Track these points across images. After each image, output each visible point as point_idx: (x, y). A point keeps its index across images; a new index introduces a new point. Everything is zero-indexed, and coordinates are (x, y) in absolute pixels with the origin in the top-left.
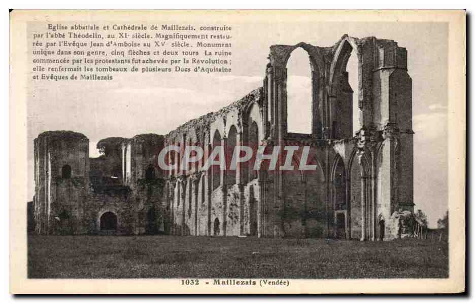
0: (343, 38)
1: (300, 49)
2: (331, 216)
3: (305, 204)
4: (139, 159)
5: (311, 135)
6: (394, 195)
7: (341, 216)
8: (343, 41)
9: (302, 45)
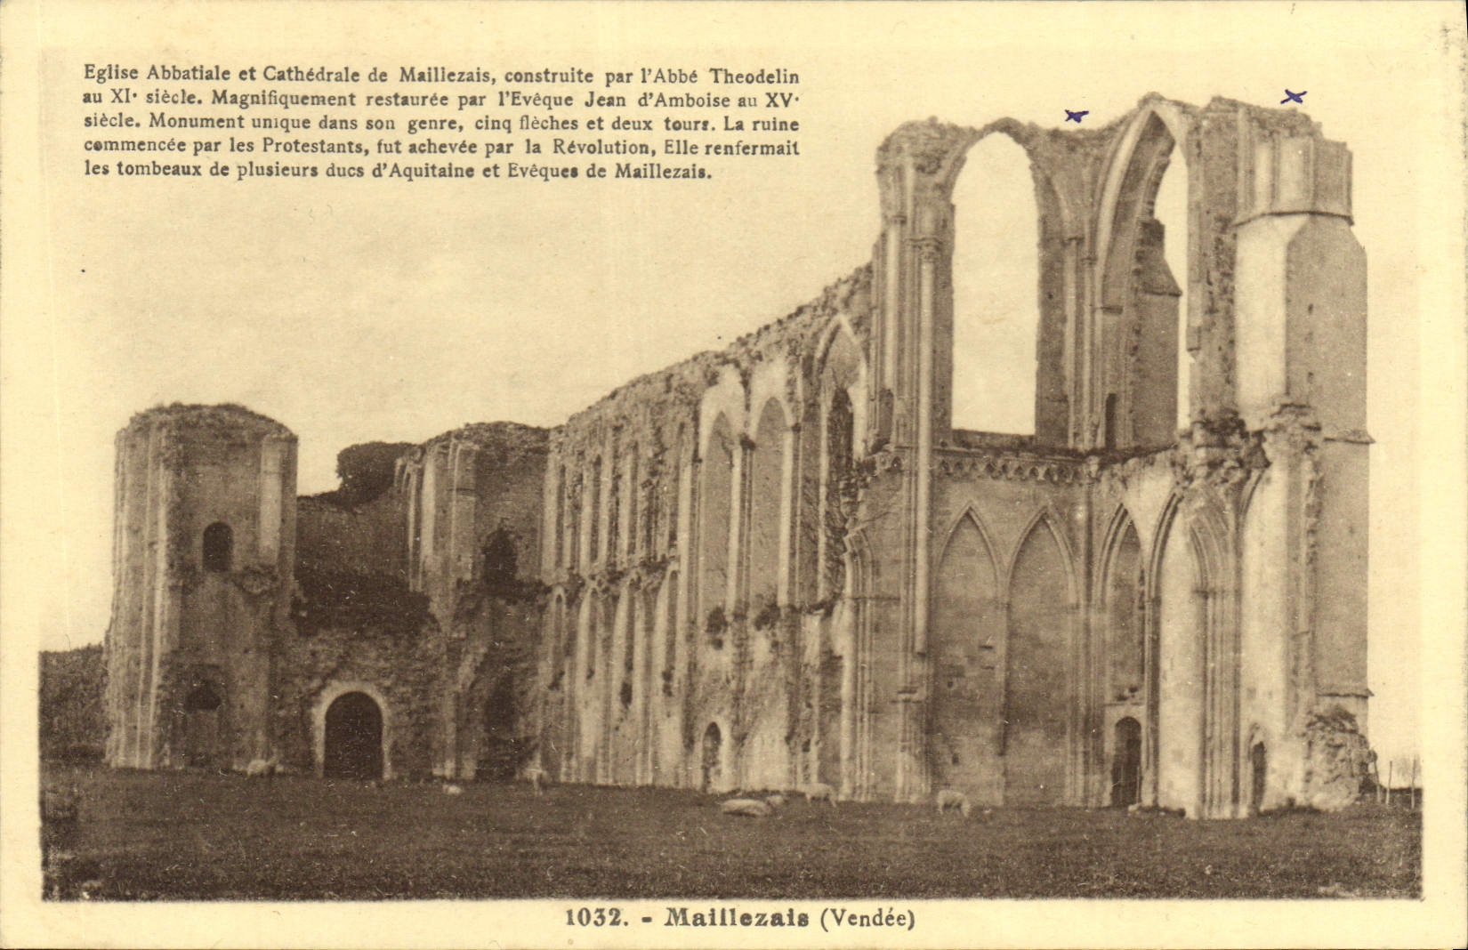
0: (1145, 101)
1: (1001, 140)
2: (1091, 725)
3: (1008, 683)
4: (460, 506)
5: (1031, 438)
6: (1297, 658)
7: (1129, 727)
8: (1142, 113)
9: (1007, 127)
